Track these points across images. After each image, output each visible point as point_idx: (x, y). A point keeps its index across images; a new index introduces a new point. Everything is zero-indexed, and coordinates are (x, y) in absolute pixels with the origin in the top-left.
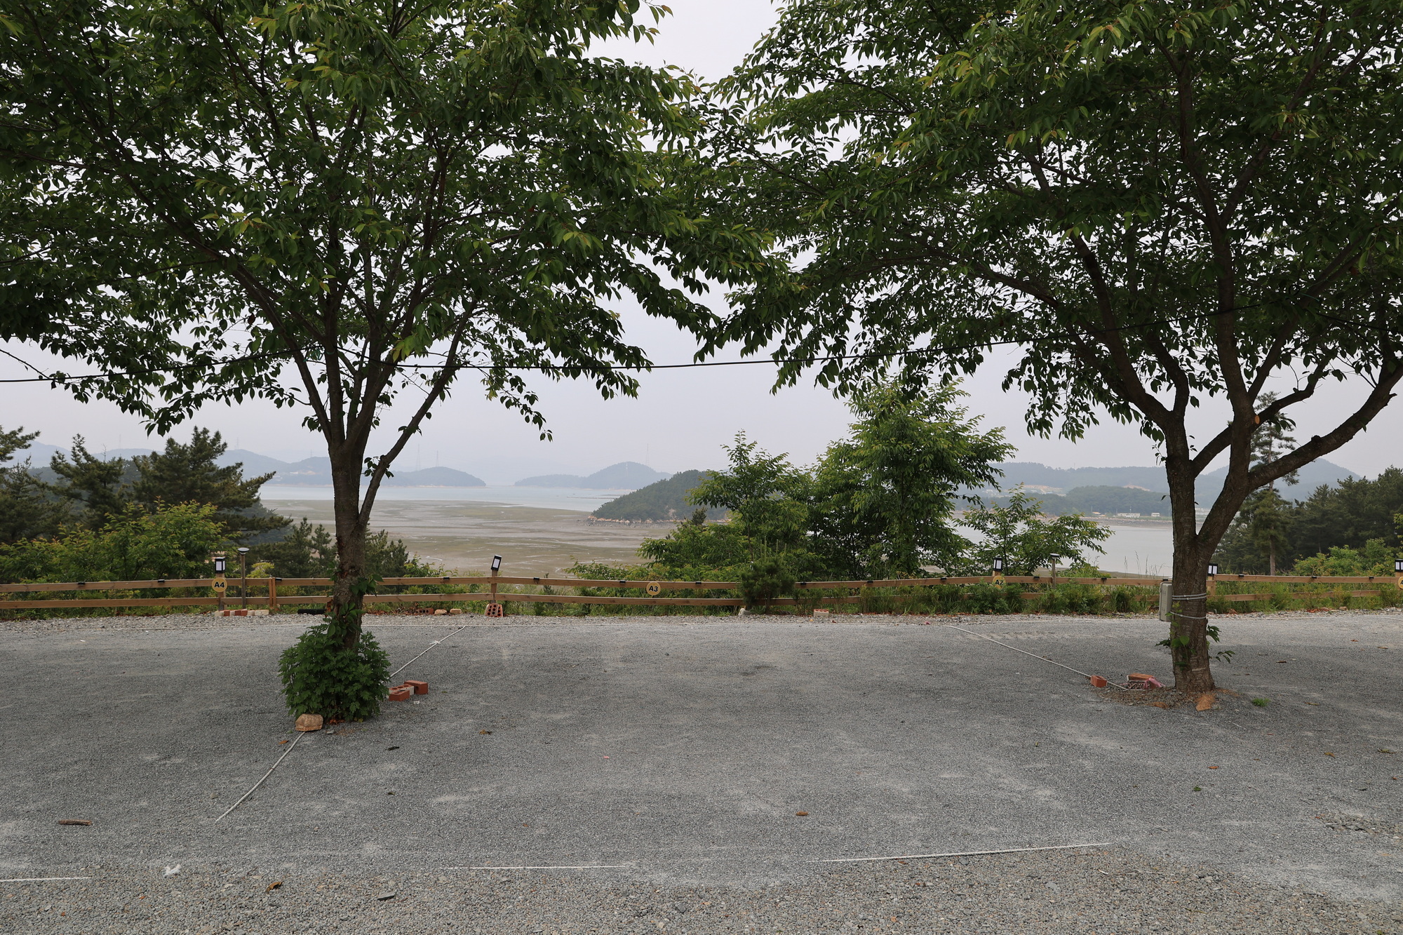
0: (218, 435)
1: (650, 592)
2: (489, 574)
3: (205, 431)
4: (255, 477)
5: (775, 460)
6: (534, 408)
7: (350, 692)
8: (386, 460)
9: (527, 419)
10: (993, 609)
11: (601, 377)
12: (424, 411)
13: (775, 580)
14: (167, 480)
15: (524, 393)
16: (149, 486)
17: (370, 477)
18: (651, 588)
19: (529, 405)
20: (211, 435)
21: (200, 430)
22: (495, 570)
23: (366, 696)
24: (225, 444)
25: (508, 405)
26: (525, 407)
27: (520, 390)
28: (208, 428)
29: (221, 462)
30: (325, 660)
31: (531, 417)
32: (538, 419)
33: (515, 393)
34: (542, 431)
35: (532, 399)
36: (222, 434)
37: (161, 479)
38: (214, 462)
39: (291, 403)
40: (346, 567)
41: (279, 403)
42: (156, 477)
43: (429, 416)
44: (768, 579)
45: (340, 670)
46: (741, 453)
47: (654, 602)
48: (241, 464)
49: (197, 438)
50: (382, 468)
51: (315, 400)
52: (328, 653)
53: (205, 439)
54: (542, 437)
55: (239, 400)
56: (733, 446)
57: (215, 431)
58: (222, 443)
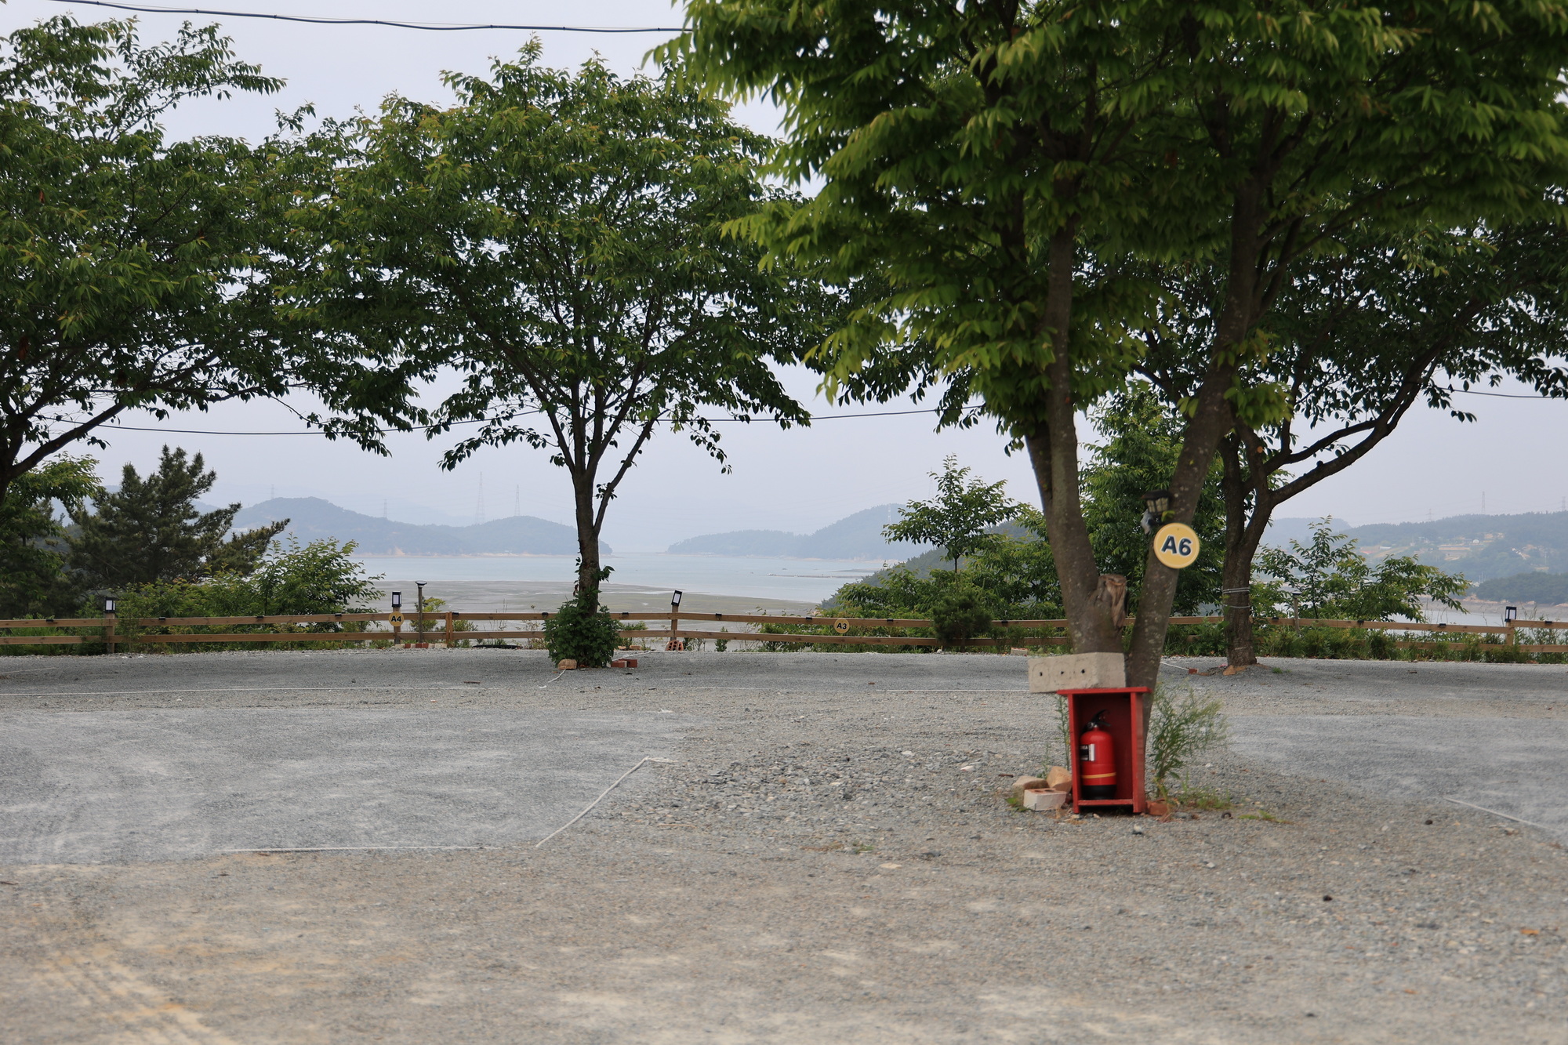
0: (199, 459)
1: (838, 630)
2: (669, 610)
3: (180, 453)
4: (256, 527)
5: (990, 489)
6: (717, 445)
7: (594, 645)
8: (611, 486)
9: (712, 454)
10: (1216, 651)
11: (779, 411)
12: (636, 448)
13: (968, 615)
14: (119, 532)
15: (710, 432)
16: (96, 543)
17: (600, 499)
18: (840, 626)
19: (713, 442)
20: (189, 460)
21: (172, 452)
22: (675, 605)
23: (605, 647)
24: (213, 474)
25: (698, 443)
26: (710, 445)
27: (706, 430)
28: (183, 448)
29: (205, 503)
30: (578, 623)
31: (716, 453)
32: (721, 456)
33: (702, 433)
34: (724, 465)
35: (717, 438)
36: (205, 458)
37: (109, 531)
38: (193, 502)
39: (544, 446)
40: (588, 561)
41: (536, 446)
42: (102, 528)
43: (640, 452)
44: (961, 614)
45: (588, 629)
46: (950, 481)
47: (843, 640)
48: (239, 506)
49: (167, 464)
50: (608, 493)
51: (562, 443)
52: (579, 618)
53: (181, 465)
54: (723, 471)
55: (505, 443)
56: (942, 473)
57: (195, 453)
58: (206, 471)
